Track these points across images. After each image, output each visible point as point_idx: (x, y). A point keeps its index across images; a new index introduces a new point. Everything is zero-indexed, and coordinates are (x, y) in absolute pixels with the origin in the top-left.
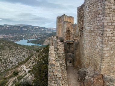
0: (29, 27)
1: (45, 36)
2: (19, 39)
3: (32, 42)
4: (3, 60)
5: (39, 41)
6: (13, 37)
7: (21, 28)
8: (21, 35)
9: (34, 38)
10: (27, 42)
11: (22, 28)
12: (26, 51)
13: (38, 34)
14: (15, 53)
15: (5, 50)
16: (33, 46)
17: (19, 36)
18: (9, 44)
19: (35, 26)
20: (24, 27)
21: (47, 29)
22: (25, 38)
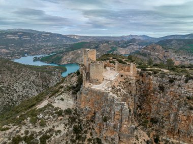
0: (33, 34)
1: (62, 49)
2: (19, 56)
3: (42, 60)
4: (3, 89)
5: (54, 58)
6: (7, 51)
7: (20, 36)
8: (22, 49)
9: (43, 54)
10: (34, 61)
11: (22, 35)
12: (35, 74)
13: (49, 46)
14: (19, 78)
15: (4, 73)
16: (44, 67)
17: (18, 50)
18: (7, 64)
19: (44, 32)
20: (25, 33)
21: (65, 37)
22: (28, 53)
